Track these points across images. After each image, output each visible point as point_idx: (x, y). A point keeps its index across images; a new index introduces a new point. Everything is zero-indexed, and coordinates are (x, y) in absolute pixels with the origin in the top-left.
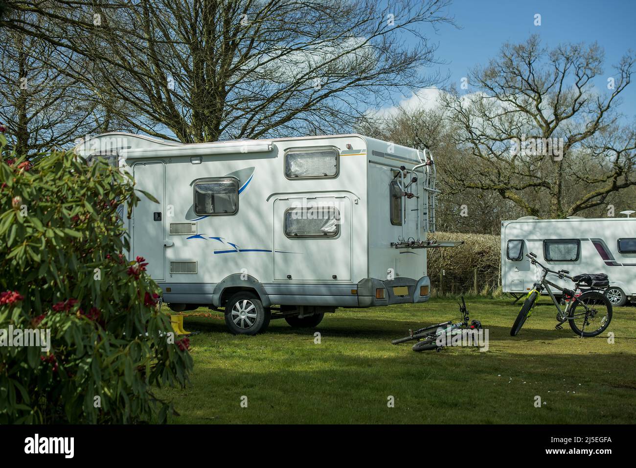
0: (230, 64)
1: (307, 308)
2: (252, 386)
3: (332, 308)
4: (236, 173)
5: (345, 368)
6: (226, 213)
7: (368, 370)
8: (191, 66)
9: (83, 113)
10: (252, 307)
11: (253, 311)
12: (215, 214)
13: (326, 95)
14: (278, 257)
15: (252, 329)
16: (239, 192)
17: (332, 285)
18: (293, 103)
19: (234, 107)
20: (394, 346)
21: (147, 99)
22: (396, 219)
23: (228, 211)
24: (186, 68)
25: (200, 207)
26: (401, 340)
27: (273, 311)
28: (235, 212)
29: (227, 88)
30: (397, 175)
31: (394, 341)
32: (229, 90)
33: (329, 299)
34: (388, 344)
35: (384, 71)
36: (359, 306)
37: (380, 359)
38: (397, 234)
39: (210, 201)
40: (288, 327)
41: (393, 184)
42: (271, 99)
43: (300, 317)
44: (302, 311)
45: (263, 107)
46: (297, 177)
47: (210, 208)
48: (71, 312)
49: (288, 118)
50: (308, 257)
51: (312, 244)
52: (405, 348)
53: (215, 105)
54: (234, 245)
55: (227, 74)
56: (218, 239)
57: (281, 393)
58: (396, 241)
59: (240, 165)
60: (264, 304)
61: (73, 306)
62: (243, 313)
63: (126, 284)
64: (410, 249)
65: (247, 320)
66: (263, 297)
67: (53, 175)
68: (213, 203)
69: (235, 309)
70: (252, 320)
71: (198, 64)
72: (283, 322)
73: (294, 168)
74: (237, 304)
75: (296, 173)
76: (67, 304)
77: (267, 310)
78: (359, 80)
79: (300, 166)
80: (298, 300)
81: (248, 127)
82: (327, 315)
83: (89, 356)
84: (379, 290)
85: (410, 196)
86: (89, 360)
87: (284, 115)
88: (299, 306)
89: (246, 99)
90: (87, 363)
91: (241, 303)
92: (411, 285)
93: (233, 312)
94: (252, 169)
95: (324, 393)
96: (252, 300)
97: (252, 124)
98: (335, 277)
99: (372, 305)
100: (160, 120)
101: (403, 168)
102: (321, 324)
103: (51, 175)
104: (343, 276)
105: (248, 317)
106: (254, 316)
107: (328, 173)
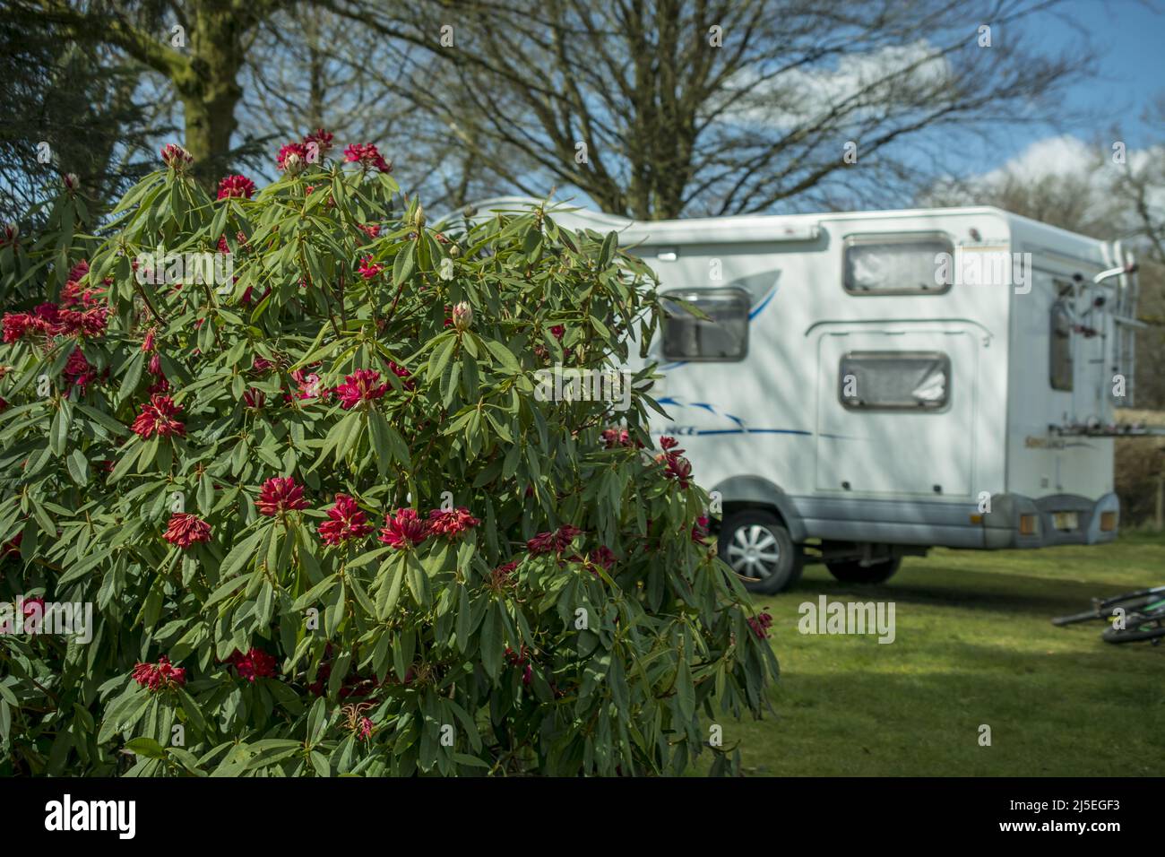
0: (706, 77)
1: (875, 547)
2: (810, 704)
3: (920, 549)
4: (742, 281)
5: (983, 673)
6: (723, 357)
7: (1033, 680)
8: (632, 81)
9: (422, 167)
10: (769, 540)
11: (771, 549)
12: (701, 358)
13: (888, 139)
14: (822, 445)
15: (768, 584)
16: (750, 317)
17: (931, 506)
18: (823, 154)
19: (710, 160)
20: (1060, 631)
21: (546, 139)
22: (1060, 376)
23: (728, 353)
24: (622, 83)
25: (673, 345)
26: (1071, 618)
27: (808, 551)
28: (742, 355)
29: (699, 122)
30: (1065, 291)
31: (1059, 620)
32: (704, 126)
33: (923, 531)
34: (1046, 625)
35: (1002, 94)
36: (985, 546)
37: (1043, 657)
38: (1063, 408)
39: (692, 333)
40: (831, 581)
41: (1056, 310)
42: (781, 146)
43: (864, 563)
44: (867, 552)
45: (765, 160)
46: (867, 291)
47: (692, 347)
48: (568, 556)
49: (813, 181)
50: (883, 447)
51: (889, 422)
52: (1085, 635)
53: (674, 153)
54: (737, 420)
55: (700, 95)
56: (706, 406)
57: (872, 722)
58: (1060, 423)
59: (752, 265)
60: (794, 536)
61: (569, 542)
62: (752, 552)
63: (662, 497)
64: (1084, 439)
65: (761, 568)
66: (791, 522)
67: (522, 257)
68: (698, 338)
69: (737, 543)
70: (768, 564)
71: (646, 76)
72: (820, 571)
73: (861, 273)
74: (740, 535)
75: (867, 283)
76: (558, 537)
77: (799, 547)
78: (952, 109)
79: (873, 269)
80: (859, 530)
81: (737, 196)
82: (908, 561)
83: (605, 653)
84: (1026, 517)
85: (1089, 333)
86: (605, 661)
87: (805, 175)
88: (862, 544)
89: (731, 145)
90: (601, 668)
91: (747, 532)
92: (1083, 508)
93: (732, 550)
94: (776, 274)
95: (960, 724)
96: (770, 526)
97: (744, 191)
98: (938, 489)
99: (1011, 546)
100: (572, 182)
101: (1078, 278)
102: (895, 579)
103: (517, 257)
104: (953, 488)
105: (762, 561)
106: (773, 557)
107: (929, 285)
